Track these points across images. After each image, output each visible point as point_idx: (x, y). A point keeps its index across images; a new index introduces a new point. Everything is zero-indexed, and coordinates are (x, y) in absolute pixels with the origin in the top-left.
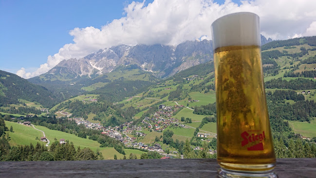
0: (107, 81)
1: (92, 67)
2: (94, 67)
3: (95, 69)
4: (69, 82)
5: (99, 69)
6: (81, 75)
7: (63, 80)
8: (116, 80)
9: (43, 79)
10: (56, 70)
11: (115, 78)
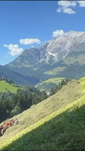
0: (64, 65)
1: (48, 54)
2: (50, 53)
3: (51, 55)
4: (31, 68)
5: (54, 55)
6: (40, 62)
7: (27, 66)
8: (72, 64)
9: (11, 66)
10: (20, 58)
11: (70, 63)
